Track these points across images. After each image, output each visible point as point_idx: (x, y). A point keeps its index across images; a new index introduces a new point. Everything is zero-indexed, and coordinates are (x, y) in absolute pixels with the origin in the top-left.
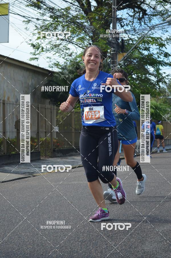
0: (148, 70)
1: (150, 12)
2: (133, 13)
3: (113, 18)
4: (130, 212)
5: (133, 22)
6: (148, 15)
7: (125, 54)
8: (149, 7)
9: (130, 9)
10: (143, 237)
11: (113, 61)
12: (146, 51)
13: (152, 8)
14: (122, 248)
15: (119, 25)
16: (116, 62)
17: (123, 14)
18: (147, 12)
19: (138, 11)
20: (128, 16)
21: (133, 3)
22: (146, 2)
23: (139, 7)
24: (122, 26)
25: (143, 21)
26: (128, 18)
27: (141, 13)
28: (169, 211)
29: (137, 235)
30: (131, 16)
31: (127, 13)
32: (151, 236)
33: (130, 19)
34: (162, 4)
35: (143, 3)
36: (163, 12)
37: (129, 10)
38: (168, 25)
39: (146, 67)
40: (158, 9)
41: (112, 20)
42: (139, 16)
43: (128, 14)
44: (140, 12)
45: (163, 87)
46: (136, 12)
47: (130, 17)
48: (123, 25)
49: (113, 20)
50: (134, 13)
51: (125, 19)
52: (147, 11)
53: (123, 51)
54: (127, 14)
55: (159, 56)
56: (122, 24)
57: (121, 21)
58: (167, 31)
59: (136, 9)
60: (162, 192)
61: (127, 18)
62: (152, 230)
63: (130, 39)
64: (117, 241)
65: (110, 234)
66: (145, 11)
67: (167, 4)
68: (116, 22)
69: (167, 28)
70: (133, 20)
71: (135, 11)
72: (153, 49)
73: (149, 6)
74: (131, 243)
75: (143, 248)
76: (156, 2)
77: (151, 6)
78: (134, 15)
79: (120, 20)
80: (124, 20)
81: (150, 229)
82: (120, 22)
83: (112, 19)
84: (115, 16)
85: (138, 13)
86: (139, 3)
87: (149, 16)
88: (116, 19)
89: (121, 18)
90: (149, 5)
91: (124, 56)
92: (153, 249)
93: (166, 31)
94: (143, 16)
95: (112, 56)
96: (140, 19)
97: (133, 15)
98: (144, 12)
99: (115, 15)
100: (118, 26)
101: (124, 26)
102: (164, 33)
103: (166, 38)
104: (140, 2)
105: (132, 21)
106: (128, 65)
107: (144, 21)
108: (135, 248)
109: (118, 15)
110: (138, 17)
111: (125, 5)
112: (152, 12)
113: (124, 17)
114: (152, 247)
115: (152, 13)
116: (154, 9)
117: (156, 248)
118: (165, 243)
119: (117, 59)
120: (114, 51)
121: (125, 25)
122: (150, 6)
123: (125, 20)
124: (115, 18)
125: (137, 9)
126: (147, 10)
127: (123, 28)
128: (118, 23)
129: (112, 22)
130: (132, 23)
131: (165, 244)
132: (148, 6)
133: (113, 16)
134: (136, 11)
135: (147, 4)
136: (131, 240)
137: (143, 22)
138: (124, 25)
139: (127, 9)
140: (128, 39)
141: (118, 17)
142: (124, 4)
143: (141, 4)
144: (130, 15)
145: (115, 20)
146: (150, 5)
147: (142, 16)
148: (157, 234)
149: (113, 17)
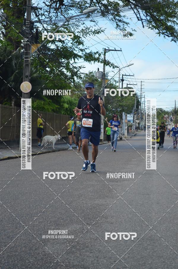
2: (49, 2)
3: (27, 6)
4: (35, 211)
5: (50, 12)
6: (65, 6)
7: (39, 45)
11: (26, 52)
15: (34, 14)
16: (30, 53)
18: (64, 3)
20: (44, 5)
24: (36, 16)
25: (60, 11)
26: (44, 7)
27: (58, 3)
28: (75, 210)
29: (39, 235)
30: (48, 6)
31: (44, 2)
33: (46, 8)
36: (82, 3)
38: (86, 17)
39: (61, 60)
41: (27, 8)
42: (56, 6)
43: (45, 3)
45: (79, 82)
46: (52, 2)
47: (46, 6)
48: (38, 14)
52: (64, 1)
53: (37, 42)
54: (44, 3)
60: (70, 191)
61: (42, 7)
64: (18, 242)
65: (11, 234)
68: (30, 10)
69: (84, 20)
70: (50, 10)
74: (32, 245)
75: (44, 250)
78: (51, 5)
79: (35, 9)
80: (39, 10)
82: (35, 11)
84: (30, 4)
85: (55, 3)
91: (38, 47)
92: (55, 250)
94: (60, 6)
95: (25, 47)
96: (56, 9)
98: (61, 2)
101: (39, 16)
105: (48, 11)
108: (36, 249)
109: (34, 4)
112: (70, 3)
113: (39, 6)
114: (53, 249)
117: (57, 250)
118: (68, 245)
119: (31, 50)
120: (28, 41)
124: (29, 7)
127: (37, 18)
128: (33, 13)
129: (27, 11)
131: (68, 246)
133: (28, 4)
136: (33, 241)
138: (39, 14)
140: (43, 30)
141: (34, 6)
144: (46, 5)
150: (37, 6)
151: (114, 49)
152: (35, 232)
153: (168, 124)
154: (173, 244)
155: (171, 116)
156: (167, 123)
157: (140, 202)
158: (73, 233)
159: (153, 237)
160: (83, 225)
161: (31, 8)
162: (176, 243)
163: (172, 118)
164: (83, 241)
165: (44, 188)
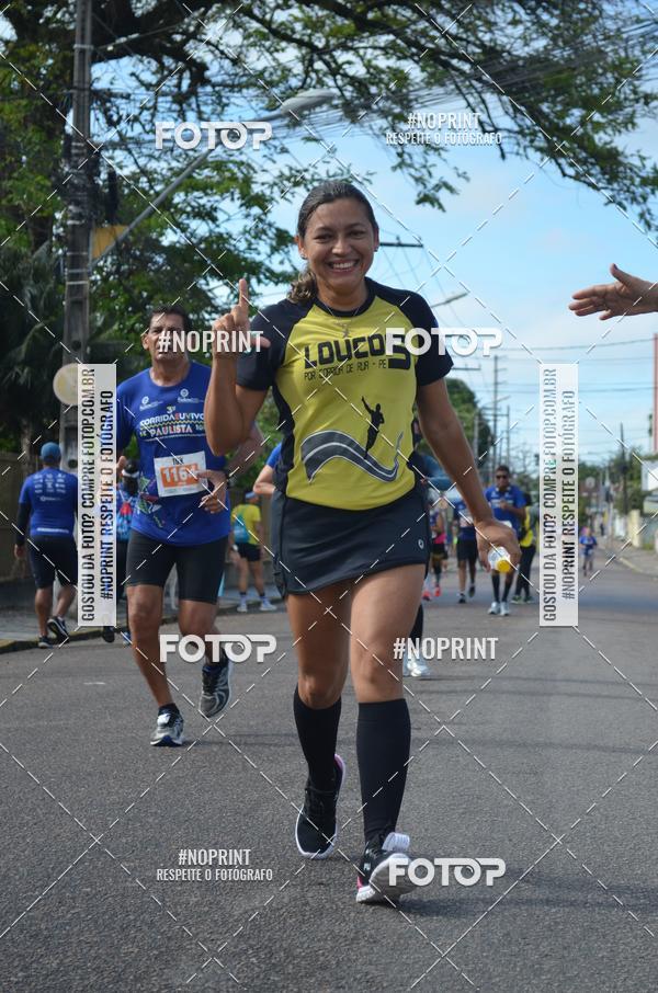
0: (210, 294)
1: (218, 73)
2: (154, 73)
3: (75, 88)
4: (124, 841)
5: (155, 107)
6: (214, 86)
7: (122, 231)
8: (215, 56)
9: (146, 60)
10: (169, 938)
11: (73, 257)
12: (204, 223)
13: (227, 57)
14: (86, 982)
15: (100, 116)
16: (88, 260)
17: (117, 74)
18: (208, 73)
19: (173, 66)
20: (136, 84)
21: (155, 36)
22: (205, 34)
23: (179, 53)
24: (111, 123)
25: (194, 106)
26: (136, 92)
27: (187, 75)
28: (272, 835)
29: (145, 928)
30: (148, 86)
31: (133, 74)
32: (201, 935)
33: (144, 96)
34: (267, 44)
35: (196, 39)
36: (271, 74)
37: (141, 61)
38: (288, 126)
39: (202, 281)
40: (252, 63)
41: (74, 97)
42: (179, 86)
43: (137, 77)
44: (181, 72)
46: (166, 73)
47: (143, 88)
48: (115, 118)
49: (78, 96)
50: (159, 76)
51: (122, 97)
52: (207, 69)
53: (113, 219)
54: (134, 78)
55: (253, 241)
56: (112, 116)
57: (108, 105)
58: (284, 150)
59: (168, 61)
61: (130, 91)
62: (206, 909)
63: (144, 172)
64: (69, 954)
65: (43, 926)
66: (203, 67)
67: (284, 44)
68: (87, 104)
69: (284, 137)
70: (156, 102)
71: (162, 67)
72: (226, 217)
73: (217, 52)
74: (124, 962)
75: (167, 980)
76: (245, 38)
77: (226, 51)
78: (159, 84)
79: (105, 97)
80: (119, 101)
81: (197, 904)
82: (103, 104)
83: (71, 95)
84: (84, 82)
85: (176, 77)
86: (178, 38)
87: (217, 89)
88: (87, 93)
89: (109, 90)
90: (217, 47)
91: (116, 239)
92: (207, 982)
93: (278, 150)
94: (193, 86)
95: (69, 237)
96: (181, 99)
97: (154, 82)
98: (198, 71)
99: (87, 79)
100: (98, 120)
101: (119, 122)
102: (276, 157)
103: (277, 173)
104: (182, 34)
105: (151, 104)
106: (131, 272)
107: (198, 106)
108: (137, 979)
109: (98, 79)
110: (176, 90)
111: (125, 43)
112: (229, 75)
113: (118, 87)
114: (201, 976)
115: (226, 77)
116: (235, 62)
117: (217, 979)
118: (254, 960)
119: (91, 249)
120: (79, 216)
121: (124, 117)
122: (222, 52)
123: (124, 101)
124: (84, 90)
125: (171, 61)
126: (208, 65)
127: (113, 129)
128: (97, 111)
129: (74, 104)
130: (152, 111)
131: (252, 963)
132: (213, 52)
133: (79, 82)
134: (168, 68)
135: (208, 43)
136: (124, 949)
137: (193, 110)
138: (120, 118)
139: (130, 55)
140: (134, 174)
141: (98, 86)
142: (120, 37)
143: (185, 42)
144: (142, 83)
145: (87, 99)
146: (221, 48)
147: (190, 86)
148: (224, 923)
149: (75, 84)
150: (111, 87)
151: (395, 241)
152: (132, 917)
153: (596, 513)
154: (634, 951)
155: (608, 483)
156: (593, 510)
157: (505, 802)
158: (270, 918)
159: (561, 927)
160: (302, 889)
161: (90, 95)
162: (647, 949)
163: (609, 488)
164: (306, 945)
165: (153, 757)
